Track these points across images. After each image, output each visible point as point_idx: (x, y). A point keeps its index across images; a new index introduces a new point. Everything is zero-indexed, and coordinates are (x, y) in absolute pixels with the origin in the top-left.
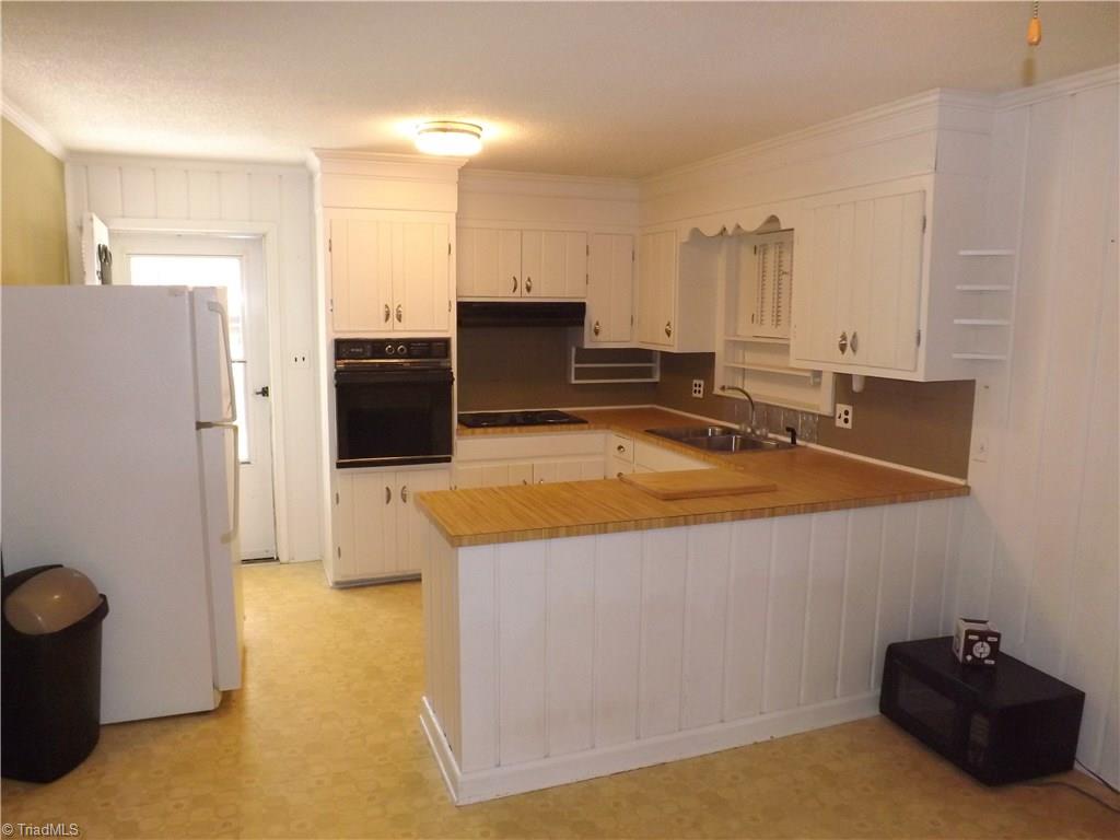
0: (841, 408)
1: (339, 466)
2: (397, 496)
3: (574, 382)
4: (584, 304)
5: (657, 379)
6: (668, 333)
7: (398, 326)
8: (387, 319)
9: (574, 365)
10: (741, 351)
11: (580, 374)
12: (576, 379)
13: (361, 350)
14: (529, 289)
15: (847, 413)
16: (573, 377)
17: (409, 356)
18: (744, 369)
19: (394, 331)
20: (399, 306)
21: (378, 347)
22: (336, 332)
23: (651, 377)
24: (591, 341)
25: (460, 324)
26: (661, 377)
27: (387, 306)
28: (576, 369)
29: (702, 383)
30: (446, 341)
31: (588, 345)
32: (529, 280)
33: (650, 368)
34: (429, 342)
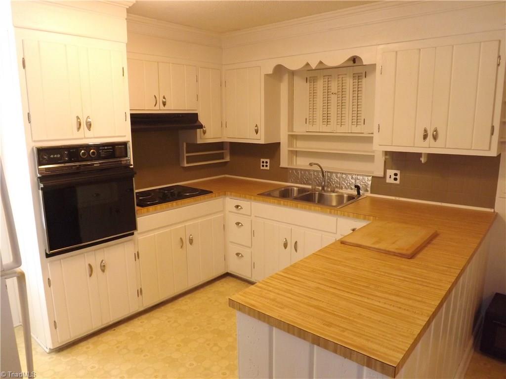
0: (391, 172)
1: (48, 256)
2: (97, 269)
3: (186, 165)
4: (197, 114)
5: (228, 159)
6: (257, 132)
7: (88, 134)
8: (79, 129)
9: (186, 155)
10: (295, 141)
11: (189, 160)
12: (187, 163)
13: (59, 156)
14: (164, 104)
15: (396, 175)
16: (185, 162)
17: (99, 158)
18: (296, 151)
19: (85, 138)
20: (88, 117)
21: (72, 152)
22: (35, 141)
23: (223, 159)
24: (201, 138)
25: (133, 131)
26: (230, 158)
27: (78, 118)
28: (187, 157)
29: (268, 161)
30: (125, 144)
31: (199, 141)
32: (164, 98)
33: (223, 153)
34: (113, 145)
